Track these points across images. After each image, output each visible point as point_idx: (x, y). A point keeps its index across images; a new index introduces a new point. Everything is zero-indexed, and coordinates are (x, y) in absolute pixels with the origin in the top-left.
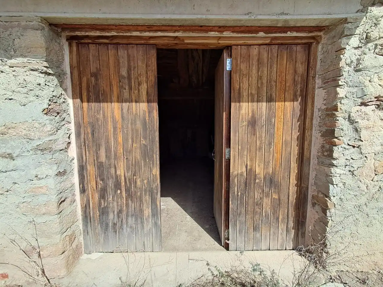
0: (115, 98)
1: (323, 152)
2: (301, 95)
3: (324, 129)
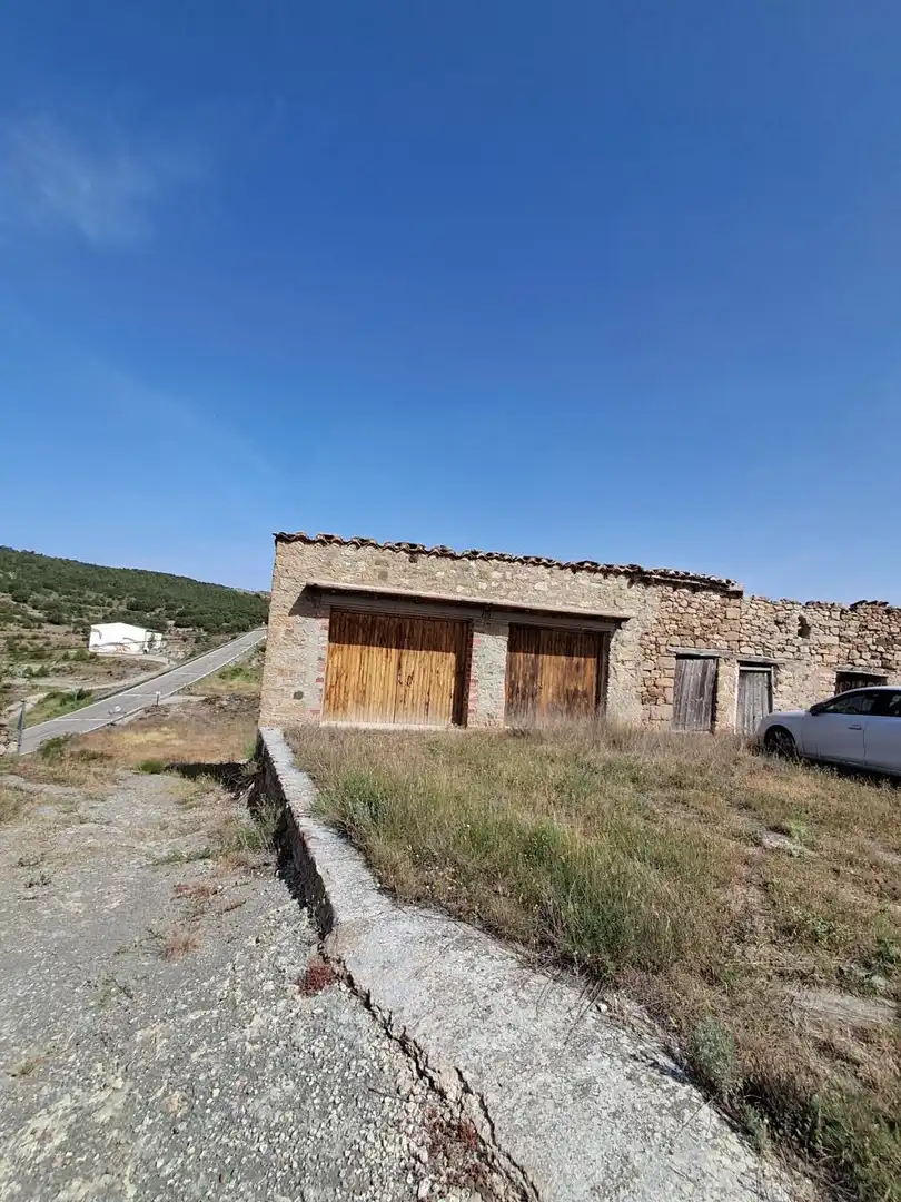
0: (515, 651)
2: (594, 656)
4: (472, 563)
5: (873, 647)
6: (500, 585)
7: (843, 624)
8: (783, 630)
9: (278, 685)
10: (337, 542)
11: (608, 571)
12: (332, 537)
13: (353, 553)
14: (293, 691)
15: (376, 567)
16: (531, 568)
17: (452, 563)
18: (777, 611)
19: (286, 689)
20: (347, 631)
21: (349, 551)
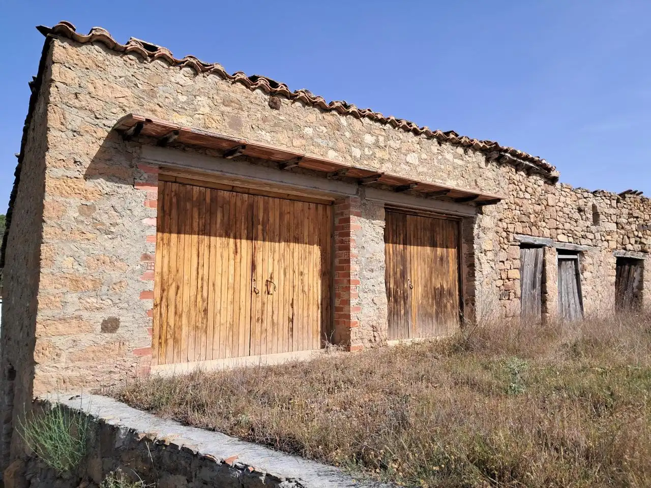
0: (390, 241)
1: (469, 275)
2: (457, 246)
3: (469, 263)
4: (343, 120)
5: (636, 233)
6: (374, 154)
7: (618, 212)
8: (584, 217)
9: (70, 310)
10: (163, 58)
11: (469, 146)
12: (154, 49)
13: (189, 82)
14: (100, 317)
15: (223, 108)
16: (402, 135)
17: (320, 116)
18: (579, 198)
19: (85, 314)
20: (174, 212)
21: (181, 76)
